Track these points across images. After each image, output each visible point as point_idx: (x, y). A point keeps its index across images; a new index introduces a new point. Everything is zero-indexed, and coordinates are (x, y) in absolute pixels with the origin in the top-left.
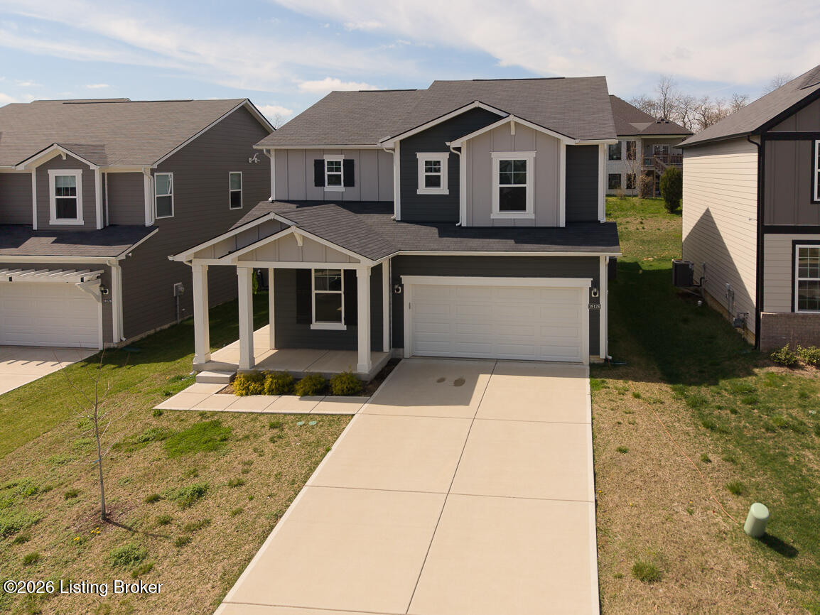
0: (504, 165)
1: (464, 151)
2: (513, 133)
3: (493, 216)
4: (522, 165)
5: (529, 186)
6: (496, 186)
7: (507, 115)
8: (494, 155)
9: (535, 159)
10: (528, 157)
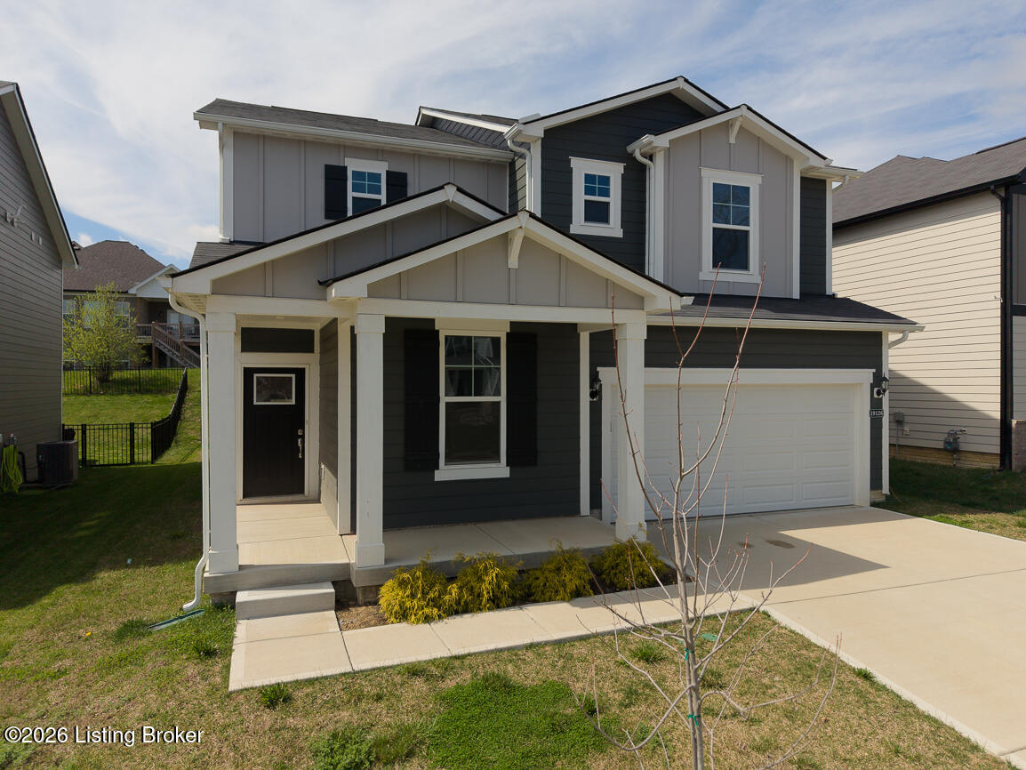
0: (719, 190)
1: (660, 159)
2: (732, 140)
3: (703, 276)
4: (742, 194)
5: (753, 229)
6: (708, 225)
7: (723, 109)
8: (705, 172)
9: (762, 187)
10: (752, 182)
